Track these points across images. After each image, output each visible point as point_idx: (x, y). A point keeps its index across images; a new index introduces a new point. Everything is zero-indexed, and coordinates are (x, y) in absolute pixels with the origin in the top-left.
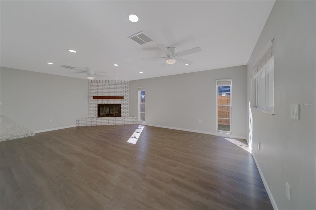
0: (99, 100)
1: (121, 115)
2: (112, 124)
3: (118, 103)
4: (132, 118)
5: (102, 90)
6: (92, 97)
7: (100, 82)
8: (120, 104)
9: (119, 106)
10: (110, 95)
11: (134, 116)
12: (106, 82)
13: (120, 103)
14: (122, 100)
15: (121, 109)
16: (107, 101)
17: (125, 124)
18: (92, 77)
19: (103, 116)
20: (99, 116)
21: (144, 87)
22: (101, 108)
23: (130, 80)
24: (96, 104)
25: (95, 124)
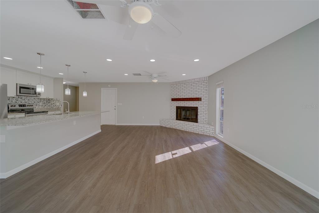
0: (178, 102)
1: (198, 120)
3: (195, 106)
4: (208, 126)
5: (181, 92)
8: (197, 107)
9: (195, 109)
10: (187, 96)
11: (213, 125)
12: (184, 83)
14: (200, 102)
15: (198, 114)
16: (184, 104)
21: (222, 82)
23: (208, 76)
24: (175, 106)
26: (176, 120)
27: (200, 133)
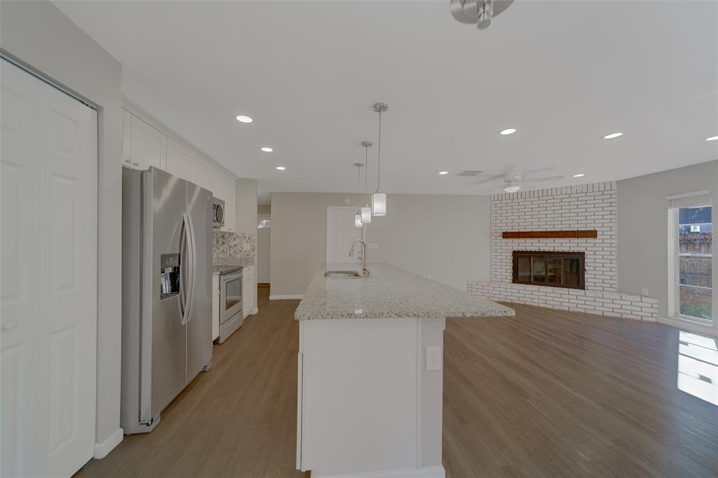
0: (516, 240)
1: (586, 284)
2: (556, 308)
3: (576, 250)
4: (637, 298)
6: (501, 235)
7: (532, 196)
8: (583, 253)
9: (577, 258)
10: (546, 227)
11: (647, 294)
13: (581, 250)
14: (590, 240)
15: (586, 268)
16: (539, 245)
17: (606, 314)
18: (517, 185)
19: (527, 281)
20: (516, 279)
21: (706, 192)
22: (521, 261)
24: (508, 251)
26: (514, 282)
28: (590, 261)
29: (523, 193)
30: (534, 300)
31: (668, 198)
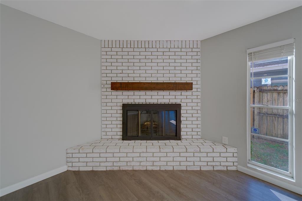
0: (126, 93)
1: (181, 133)
3: (173, 101)
5: (135, 68)
6: (110, 86)
9: (176, 109)
12: (143, 46)
13: (178, 101)
15: (181, 119)
16: (145, 97)
19: (135, 136)
22: (130, 114)
24: (119, 104)
25: (115, 164)
26: (123, 139)
27: (203, 169)
28: (185, 112)
29: (129, 42)
30: (142, 164)
31: (249, 51)
